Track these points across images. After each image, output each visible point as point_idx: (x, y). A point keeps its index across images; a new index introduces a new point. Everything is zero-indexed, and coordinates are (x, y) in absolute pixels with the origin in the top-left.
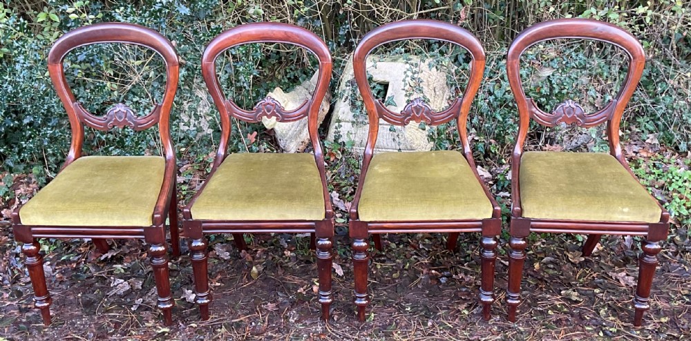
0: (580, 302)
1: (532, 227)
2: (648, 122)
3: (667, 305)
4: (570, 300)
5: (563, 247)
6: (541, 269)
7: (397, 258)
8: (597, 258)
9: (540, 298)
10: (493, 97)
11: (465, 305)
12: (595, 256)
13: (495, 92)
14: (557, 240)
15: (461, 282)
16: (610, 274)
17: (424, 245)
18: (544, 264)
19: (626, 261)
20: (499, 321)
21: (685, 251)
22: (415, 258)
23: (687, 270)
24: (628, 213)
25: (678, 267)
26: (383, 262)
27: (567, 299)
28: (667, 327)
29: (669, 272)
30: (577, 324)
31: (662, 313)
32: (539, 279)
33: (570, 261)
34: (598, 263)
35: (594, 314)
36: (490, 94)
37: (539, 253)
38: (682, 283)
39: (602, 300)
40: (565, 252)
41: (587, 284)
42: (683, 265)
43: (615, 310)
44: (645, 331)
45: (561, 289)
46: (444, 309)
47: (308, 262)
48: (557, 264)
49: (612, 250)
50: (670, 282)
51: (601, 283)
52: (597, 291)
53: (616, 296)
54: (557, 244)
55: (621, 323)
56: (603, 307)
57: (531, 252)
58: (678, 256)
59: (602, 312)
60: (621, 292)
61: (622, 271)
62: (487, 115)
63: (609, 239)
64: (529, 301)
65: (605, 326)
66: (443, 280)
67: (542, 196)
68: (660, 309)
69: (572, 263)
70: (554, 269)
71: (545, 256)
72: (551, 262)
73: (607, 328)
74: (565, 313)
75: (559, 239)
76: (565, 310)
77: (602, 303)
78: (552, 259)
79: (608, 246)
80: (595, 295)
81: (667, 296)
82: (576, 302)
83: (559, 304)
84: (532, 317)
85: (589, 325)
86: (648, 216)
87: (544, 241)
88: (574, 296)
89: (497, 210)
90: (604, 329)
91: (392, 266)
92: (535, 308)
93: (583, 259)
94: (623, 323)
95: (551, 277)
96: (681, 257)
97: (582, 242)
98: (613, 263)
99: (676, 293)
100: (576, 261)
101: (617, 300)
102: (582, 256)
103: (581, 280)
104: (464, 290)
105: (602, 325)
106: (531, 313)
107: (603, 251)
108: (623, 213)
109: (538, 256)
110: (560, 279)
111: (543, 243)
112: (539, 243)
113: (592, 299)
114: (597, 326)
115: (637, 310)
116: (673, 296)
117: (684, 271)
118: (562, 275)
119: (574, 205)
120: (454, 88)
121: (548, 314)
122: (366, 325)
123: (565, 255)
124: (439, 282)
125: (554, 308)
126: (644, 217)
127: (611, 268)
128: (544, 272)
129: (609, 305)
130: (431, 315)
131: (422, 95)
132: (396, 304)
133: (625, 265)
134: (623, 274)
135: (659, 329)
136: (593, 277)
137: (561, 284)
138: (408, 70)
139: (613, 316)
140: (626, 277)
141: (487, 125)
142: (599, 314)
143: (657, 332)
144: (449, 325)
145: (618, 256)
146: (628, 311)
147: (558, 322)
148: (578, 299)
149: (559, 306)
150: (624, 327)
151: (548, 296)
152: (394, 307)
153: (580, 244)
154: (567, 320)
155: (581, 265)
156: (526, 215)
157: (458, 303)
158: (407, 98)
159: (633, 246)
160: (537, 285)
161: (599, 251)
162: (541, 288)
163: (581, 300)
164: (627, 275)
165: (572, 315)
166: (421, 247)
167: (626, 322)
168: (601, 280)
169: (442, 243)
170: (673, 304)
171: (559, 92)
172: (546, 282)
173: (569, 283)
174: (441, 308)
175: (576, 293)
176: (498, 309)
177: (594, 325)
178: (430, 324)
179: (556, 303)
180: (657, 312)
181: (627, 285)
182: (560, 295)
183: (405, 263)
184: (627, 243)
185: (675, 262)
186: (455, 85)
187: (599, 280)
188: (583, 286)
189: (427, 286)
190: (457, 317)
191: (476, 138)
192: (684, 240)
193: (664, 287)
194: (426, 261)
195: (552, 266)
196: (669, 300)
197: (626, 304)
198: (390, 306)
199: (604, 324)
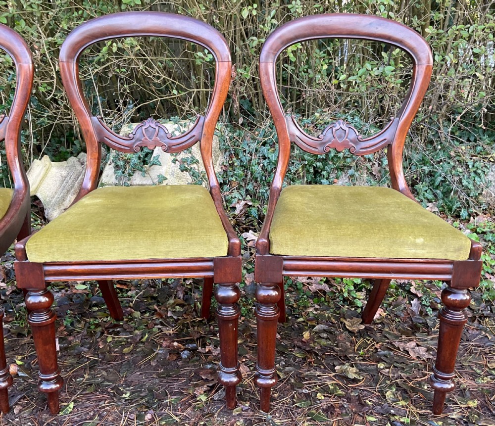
0: (360, 381)
1: (286, 269)
2: (426, 191)
3: (472, 382)
4: (347, 378)
5: (339, 314)
6: (312, 339)
7: (136, 329)
8: (380, 326)
9: (307, 376)
10: (267, 161)
11: (205, 388)
12: (378, 324)
13: (270, 156)
14: (332, 306)
15: (206, 357)
16: (397, 344)
17: (174, 312)
18: (316, 333)
19: (415, 329)
20: (246, 411)
21: (483, 317)
22: (159, 329)
23: (490, 338)
24: (423, 246)
25: (477, 335)
26: (118, 333)
27: (343, 377)
28: (479, 415)
29: (468, 340)
30: (355, 413)
31: (468, 394)
32: (308, 352)
33: (347, 330)
34: (381, 331)
35: (378, 397)
36: (265, 158)
37: (309, 320)
38: (486, 354)
39: (388, 378)
40: (341, 319)
41: (368, 358)
42: (484, 333)
43: (405, 391)
44: (450, 421)
45: (335, 363)
46: (176, 394)
47: (20, 335)
48: (331, 333)
49: (397, 316)
50: (471, 353)
51: (385, 356)
52: (381, 366)
53: (406, 372)
54: (332, 310)
55: (415, 410)
56: (390, 387)
57: (301, 319)
58: (476, 322)
59: (389, 394)
60: (411, 367)
61: (410, 340)
62: (261, 180)
63: (393, 304)
64: (293, 381)
65: (394, 415)
66: (185, 355)
67: (300, 224)
68: (465, 389)
69: (350, 332)
70: (327, 339)
71: (318, 324)
72: (325, 331)
73: (397, 418)
74: (340, 397)
75: (335, 305)
76: (340, 392)
77: (388, 382)
78: (326, 327)
79: (392, 311)
80: (378, 371)
81: (470, 371)
82: (355, 381)
83: (332, 385)
84: (294, 403)
85: (371, 413)
86: (452, 249)
87: (317, 306)
88: (352, 372)
89: (234, 244)
90: (392, 419)
91: (128, 338)
92: (300, 391)
93: (363, 327)
94: (418, 410)
95: (324, 349)
96: (480, 323)
97: (362, 308)
98: (399, 331)
99: (481, 367)
100: (355, 329)
101: (408, 378)
102: (361, 324)
103: (361, 352)
104: (209, 366)
105: (390, 414)
106: (293, 397)
107: (386, 317)
108: (415, 245)
109: (309, 323)
110: (334, 350)
111: (316, 310)
112: (311, 309)
113: (375, 377)
114: (383, 414)
115: (437, 390)
116: (478, 371)
117: (486, 339)
118: (337, 346)
119: (344, 235)
120: (227, 153)
121: (315, 399)
122: (55, 420)
123: (341, 323)
124: (179, 358)
125: (325, 389)
126: (446, 251)
127: (397, 337)
128: (315, 342)
129: (397, 385)
130: (154, 403)
131: (190, 155)
132: (112, 389)
133: (413, 334)
134: (413, 344)
135: (468, 417)
136: (376, 349)
137: (336, 358)
138: (176, 130)
139: (403, 399)
140: (417, 348)
141: (261, 190)
142: (385, 397)
143: (465, 422)
144: (175, 418)
145: (405, 322)
146: (423, 392)
147: (329, 410)
148: (356, 376)
149: (331, 387)
150: (421, 415)
151: (318, 373)
152: (109, 393)
153: (359, 311)
154: (342, 407)
155: (361, 334)
156: (276, 250)
157: (196, 385)
158: (173, 158)
159: (421, 312)
160: (304, 359)
161: (381, 318)
162: (310, 362)
163: (361, 378)
164: (418, 345)
165: (349, 400)
166: (169, 315)
167: (421, 408)
168: (386, 352)
169: (195, 310)
170: (480, 381)
171: (335, 156)
172: (317, 355)
173: (346, 356)
174: (171, 393)
175: (354, 369)
176: (249, 392)
177: (379, 414)
178: (148, 417)
179: (329, 383)
180: (462, 393)
181: (418, 357)
182: (334, 371)
183: (143, 335)
184: (414, 308)
185: (473, 329)
186: (230, 151)
187: (383, 352)
188: (363, 360)
189: (164, 363)
190: (190, 405)
191: (250, 204)
192: (480, 304)
193: (465, 360)
194: (171, 332)
195: (325, 335)
196: (474, 376)
197: (419, 383)
198: (102, 392)
199: (392, 411)
